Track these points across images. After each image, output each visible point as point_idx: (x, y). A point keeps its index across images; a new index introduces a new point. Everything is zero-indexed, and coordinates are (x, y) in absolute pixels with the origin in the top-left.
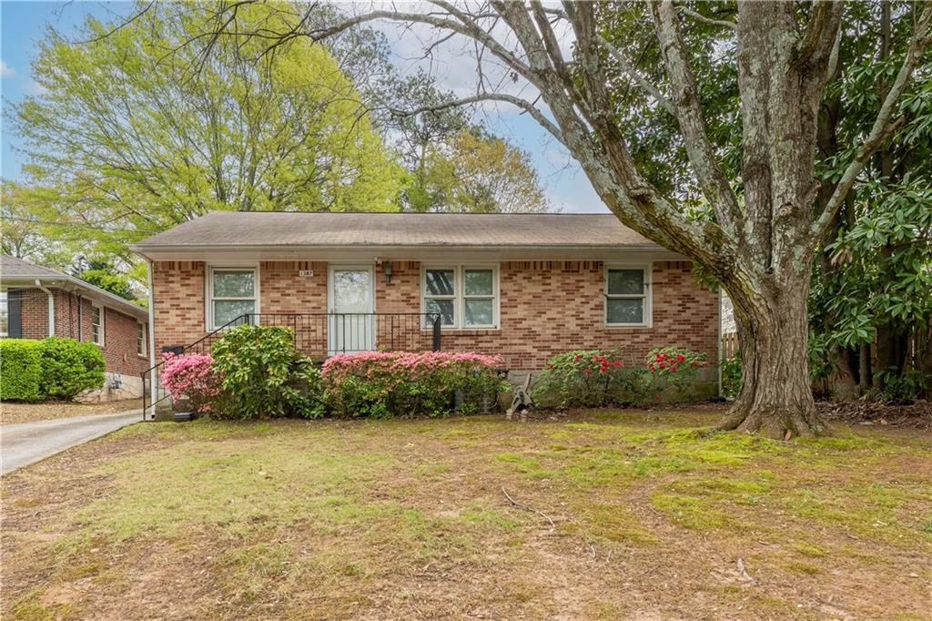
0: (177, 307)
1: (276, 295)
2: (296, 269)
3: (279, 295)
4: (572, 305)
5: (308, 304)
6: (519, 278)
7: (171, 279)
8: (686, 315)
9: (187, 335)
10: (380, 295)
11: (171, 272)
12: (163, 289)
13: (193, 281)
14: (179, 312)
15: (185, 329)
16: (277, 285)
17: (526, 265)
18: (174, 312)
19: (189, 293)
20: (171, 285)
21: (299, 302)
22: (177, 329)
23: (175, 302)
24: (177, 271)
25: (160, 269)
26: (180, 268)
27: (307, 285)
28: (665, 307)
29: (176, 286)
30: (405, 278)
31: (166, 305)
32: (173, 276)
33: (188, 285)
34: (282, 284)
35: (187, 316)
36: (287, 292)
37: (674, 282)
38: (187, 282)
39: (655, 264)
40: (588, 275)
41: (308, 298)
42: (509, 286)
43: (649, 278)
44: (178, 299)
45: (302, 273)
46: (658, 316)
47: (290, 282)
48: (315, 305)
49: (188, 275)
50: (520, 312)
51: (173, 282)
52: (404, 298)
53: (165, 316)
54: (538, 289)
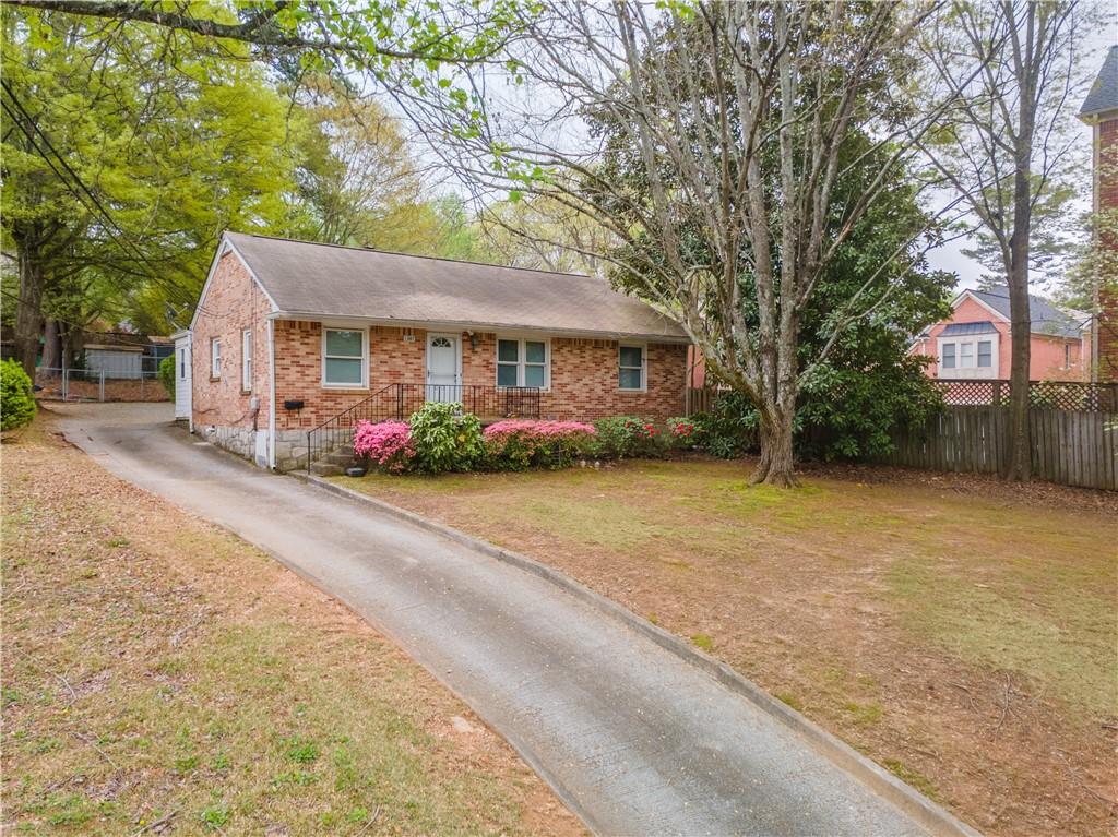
0: (297, 364)
1: (384, 357)
2: (401, 334)
3: (387, 356)
4: (599, 374)
5: (411, 366)
6: (565, 351)
7: (292, 337)
8: (668, 384)
9: (307, 391)
10: (466, 360)
11: (292, 331)
12: (284, 346)
13: (312, 340)
14: (299, 369)
15: (304, 385)
16: (385, 348)
17: (569, 341)
18: (294, 369)
19: (308, 351)
20: (292, 343)
21: (404, 363)
22: (297, 385)
23: (295, 359)
24: (297, 330)
25: (282, 327)
26: (300, 327)
27: (411, 349)
28: (656, 378)
29: (297, 344)
30: (486, 347)
31: (287, 362)
32: (293, 334)
33: (307, 344)
34: (389, 347)
35: (307, 372)
36: (394, 354)
37: (661, 359)
38: (306, 341)
39: (649, 345)
40: (609, 352)
41: (411, 361)
42: (557, 357)
43: (645, 355)
44: (298, 356)
45: (406, 337)
46: (651, 384)
47: (395, 345)
48: (416, 367)
49: (307, 335)
50: (566, 378)
51: (293, 340)
52: (484, 363)
53: (285, 372)
54: (577, 361)
